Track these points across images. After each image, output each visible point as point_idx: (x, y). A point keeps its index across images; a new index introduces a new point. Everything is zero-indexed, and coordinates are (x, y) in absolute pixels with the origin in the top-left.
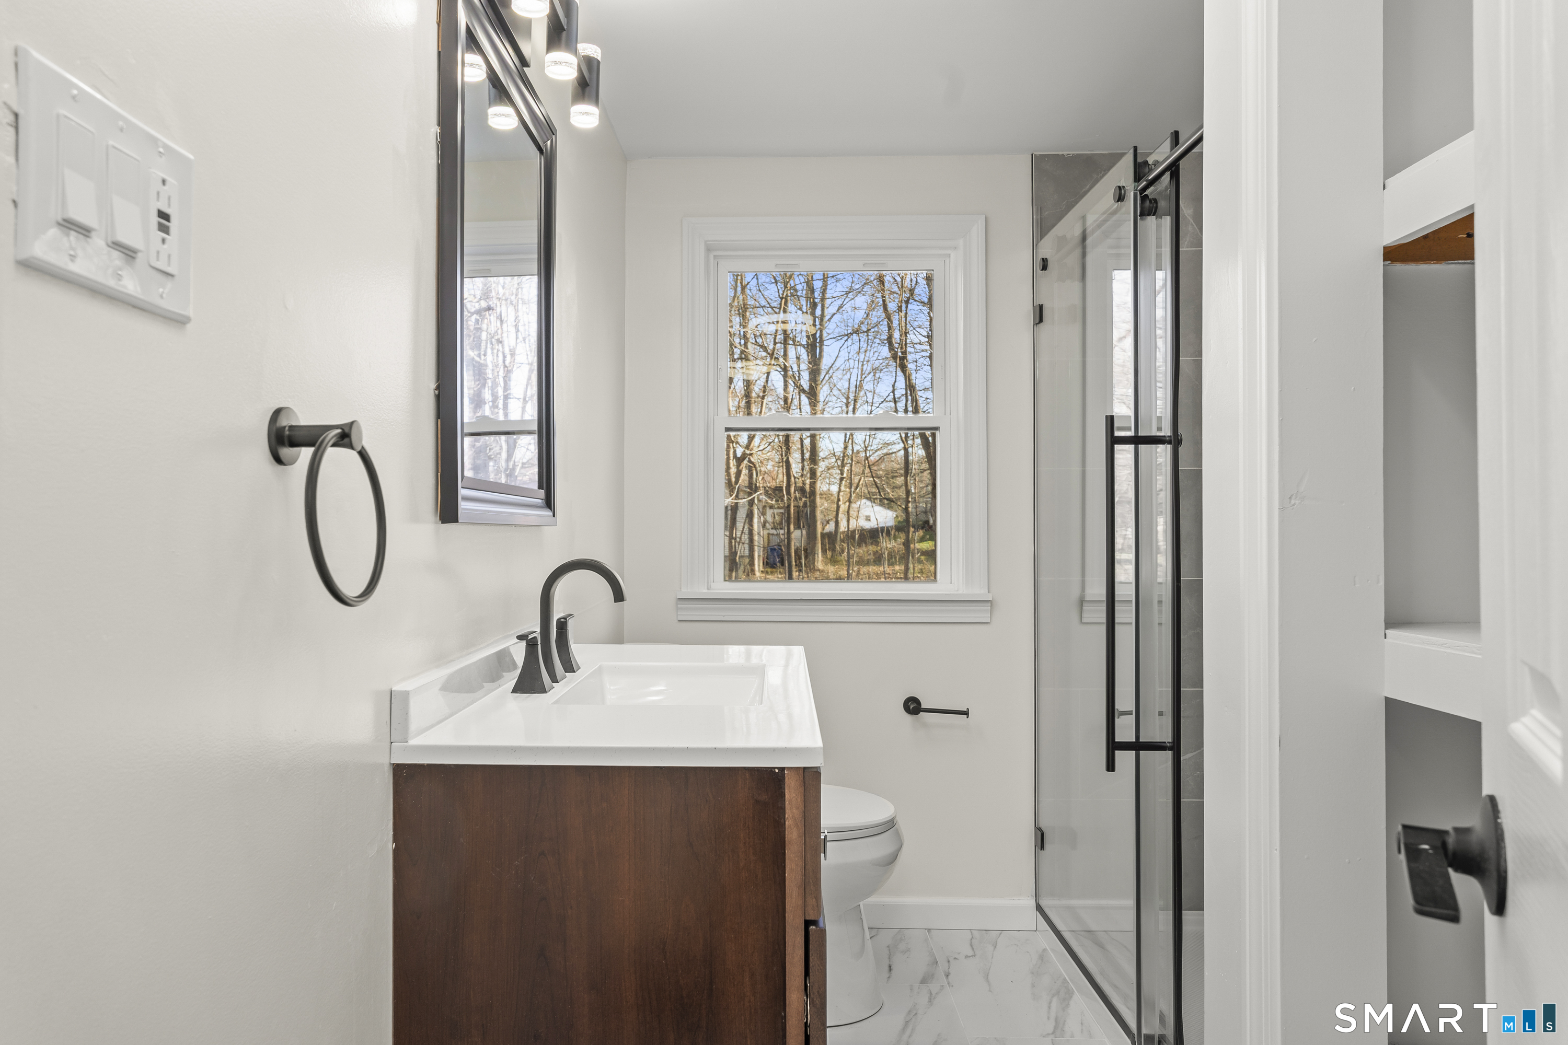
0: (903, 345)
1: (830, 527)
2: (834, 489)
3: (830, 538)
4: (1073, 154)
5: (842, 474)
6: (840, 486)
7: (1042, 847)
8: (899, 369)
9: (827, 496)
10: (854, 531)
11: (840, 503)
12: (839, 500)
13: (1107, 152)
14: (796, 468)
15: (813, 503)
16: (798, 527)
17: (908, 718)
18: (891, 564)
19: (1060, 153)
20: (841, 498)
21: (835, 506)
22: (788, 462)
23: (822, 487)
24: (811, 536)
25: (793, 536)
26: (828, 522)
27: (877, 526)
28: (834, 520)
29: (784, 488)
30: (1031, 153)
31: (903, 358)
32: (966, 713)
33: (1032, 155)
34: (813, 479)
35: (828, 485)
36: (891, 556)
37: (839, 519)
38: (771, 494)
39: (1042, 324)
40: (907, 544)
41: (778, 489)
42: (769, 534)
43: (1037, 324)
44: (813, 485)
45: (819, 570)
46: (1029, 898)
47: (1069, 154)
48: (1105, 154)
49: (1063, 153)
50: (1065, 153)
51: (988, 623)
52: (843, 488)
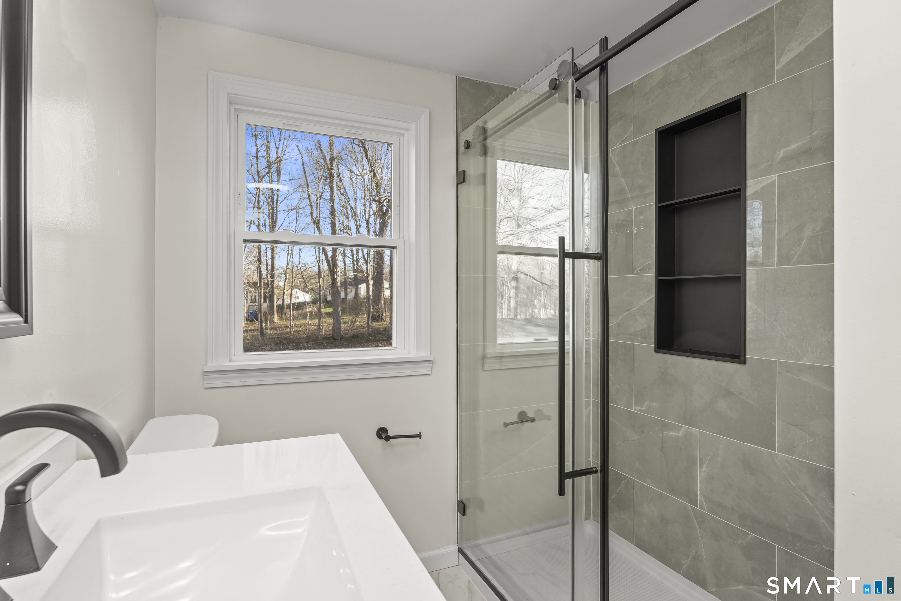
0: (318, 217)
1: (280, 302)
2: (282, 284)
3: (281, 308)
4: (480, 81)
5: (286, 277)
6: (285, 283)
7: (464, 514)
8: (316, 229)
9: (278, 287)
10: (293, 304)
11: (285, 291)
12: (284, 289)
13: (498, 84)
14: (264, 272)
15: (272, 291)
16: (265, 301)
17: (380, 443)
18: (311, 319)
19: (473, 79)
20: (285, 288)
21: (282, 292)
22: (260, 270)
23: (276, 283)
24: (271, 307)
25: (263, 307)
26: (279, 300)
27: (304, 301)
28: (282, 298)
29: (258, 283)
30: (456, 75)
31: (318, 223)
32: (419, 436)
33: (457, 76)
34: (273, 279)
35: (279, 283)
36: (311, 315)
37: (285, 298)
38: (252, 286)
39: (464, 183)
40: (319, 310)
41: (255, 284)
42: (249, 306)
43: (460, 183)
44: (272, 282)
45: (276, 323)
46: (454, 545)
47: (478, 81)
48: (497, 85)
49: (474, 79)
50: (475, 79)
51: (429, 374)
52: (286, 283)
